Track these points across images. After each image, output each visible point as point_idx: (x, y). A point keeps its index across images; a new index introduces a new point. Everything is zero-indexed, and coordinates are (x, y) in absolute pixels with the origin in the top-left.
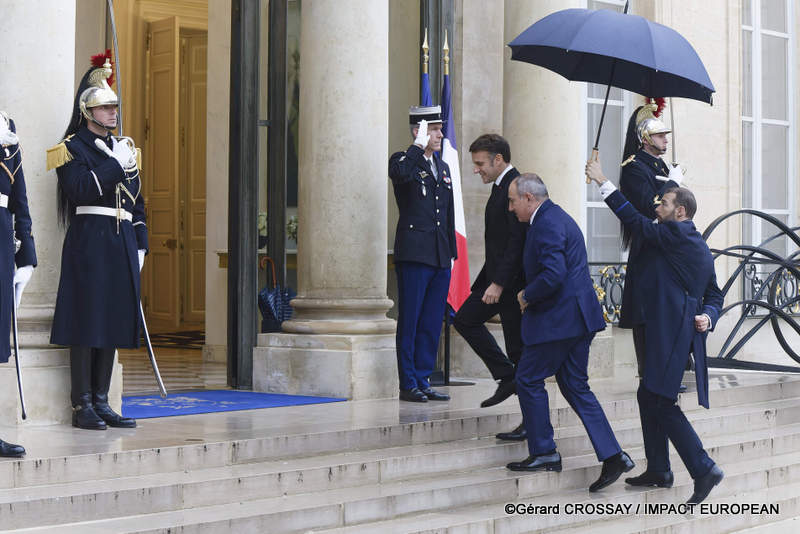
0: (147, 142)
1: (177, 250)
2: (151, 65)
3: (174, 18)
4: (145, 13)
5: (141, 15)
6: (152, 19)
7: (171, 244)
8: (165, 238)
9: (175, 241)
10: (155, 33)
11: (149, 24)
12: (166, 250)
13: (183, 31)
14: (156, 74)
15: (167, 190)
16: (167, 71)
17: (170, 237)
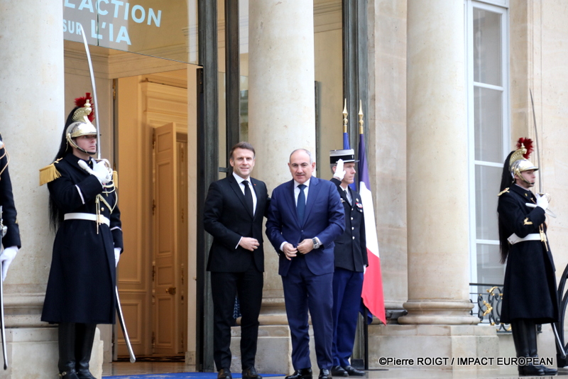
0: (154, 217)
1: (176, 295)
2: (156, 160)
3: (171, 124)
4: (151, 121)
5: (148, 122)
6: (156, 126)
7: (172, 291)
8: (167, 287)
9: (174, 289)
10: (159, 136)
11: (154, 130)
12: (168, 296)
14: (159, 166)
15: (169, 251)
16: (168, 163)
17: (170, 286)
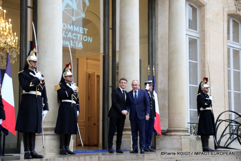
1: (96, 126)
2: (90, 83)
3: (95, 73)
5: (88, 72)
6: (90, 73)
7: (95, 124)
8: (93, 123)
10: (91, 76)
12: (93, 126)
14: (91, 85)
16: (94, 85)
17: (94, 123)
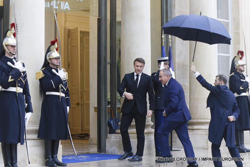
0: (69, 70)
1: (80, 106)
2: (70, 43)
3: (78, 28)
5: (67, 27)
6: (70, 28)
9: (79, 103)
10: (71, 33)
11: (69, 31)
12: (76, 106)
13: (81, 32)
14: (72, 46)
15: (76, 86)
16: (76, 46)
17: (77, 102)
